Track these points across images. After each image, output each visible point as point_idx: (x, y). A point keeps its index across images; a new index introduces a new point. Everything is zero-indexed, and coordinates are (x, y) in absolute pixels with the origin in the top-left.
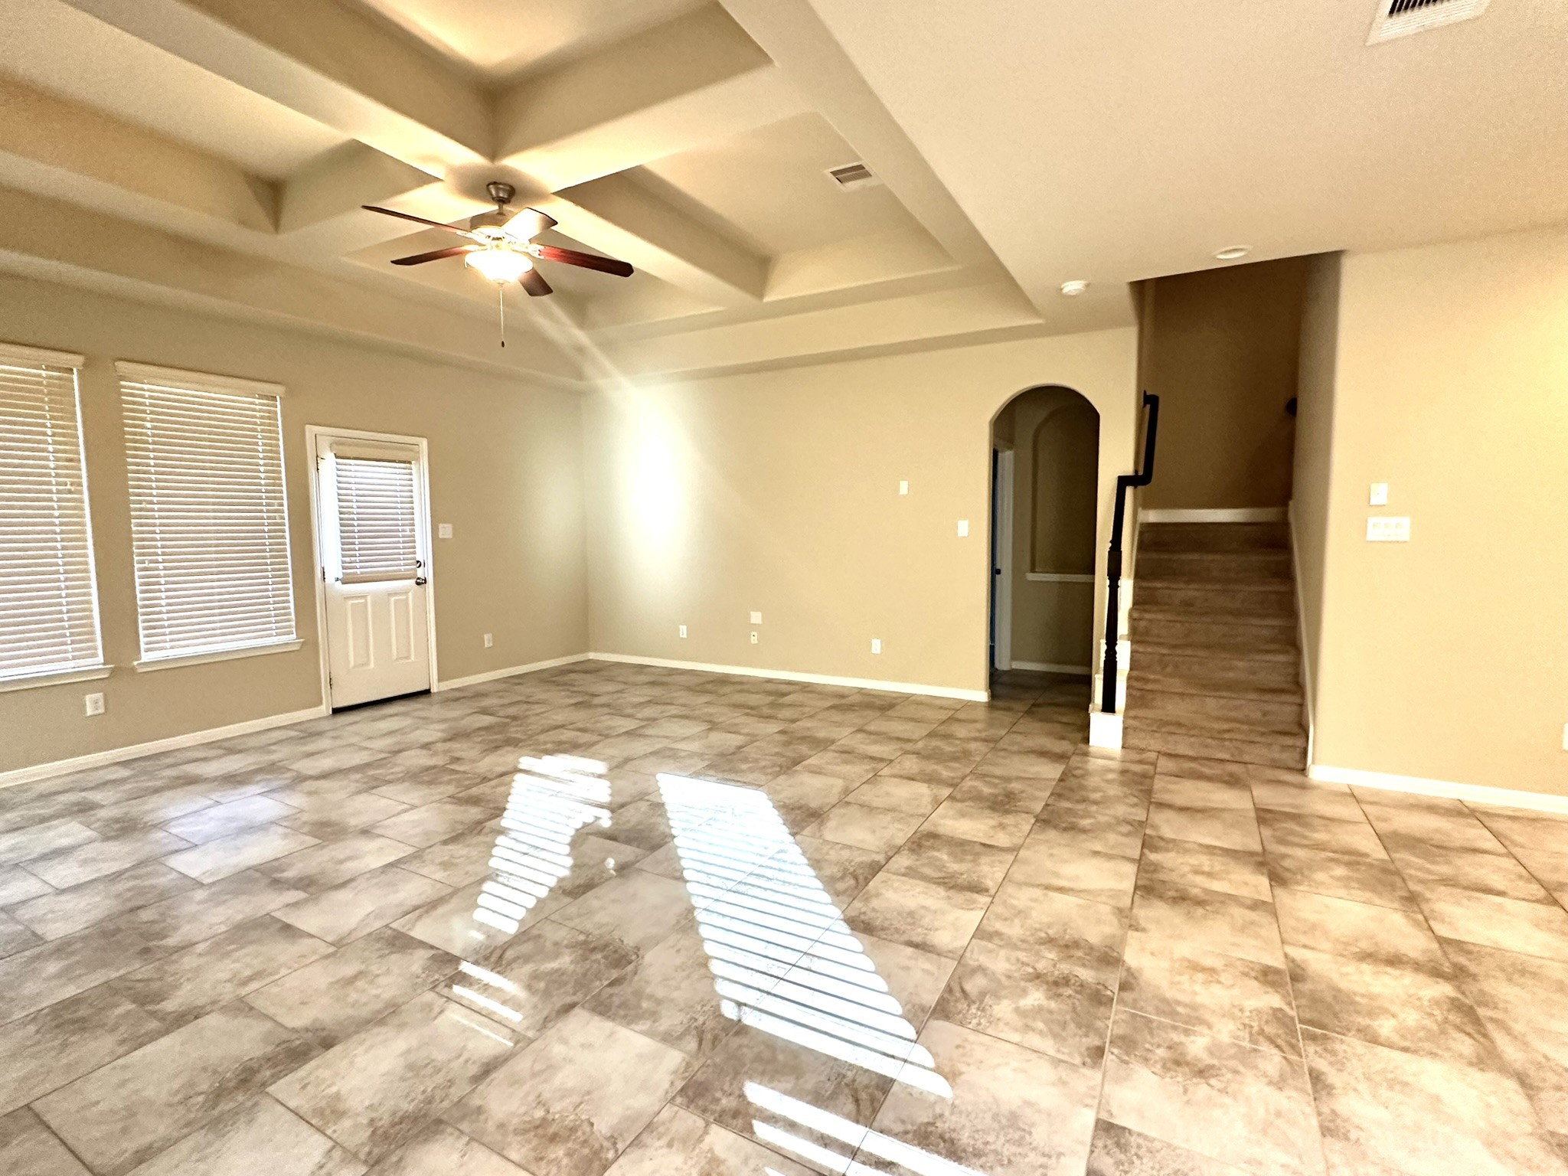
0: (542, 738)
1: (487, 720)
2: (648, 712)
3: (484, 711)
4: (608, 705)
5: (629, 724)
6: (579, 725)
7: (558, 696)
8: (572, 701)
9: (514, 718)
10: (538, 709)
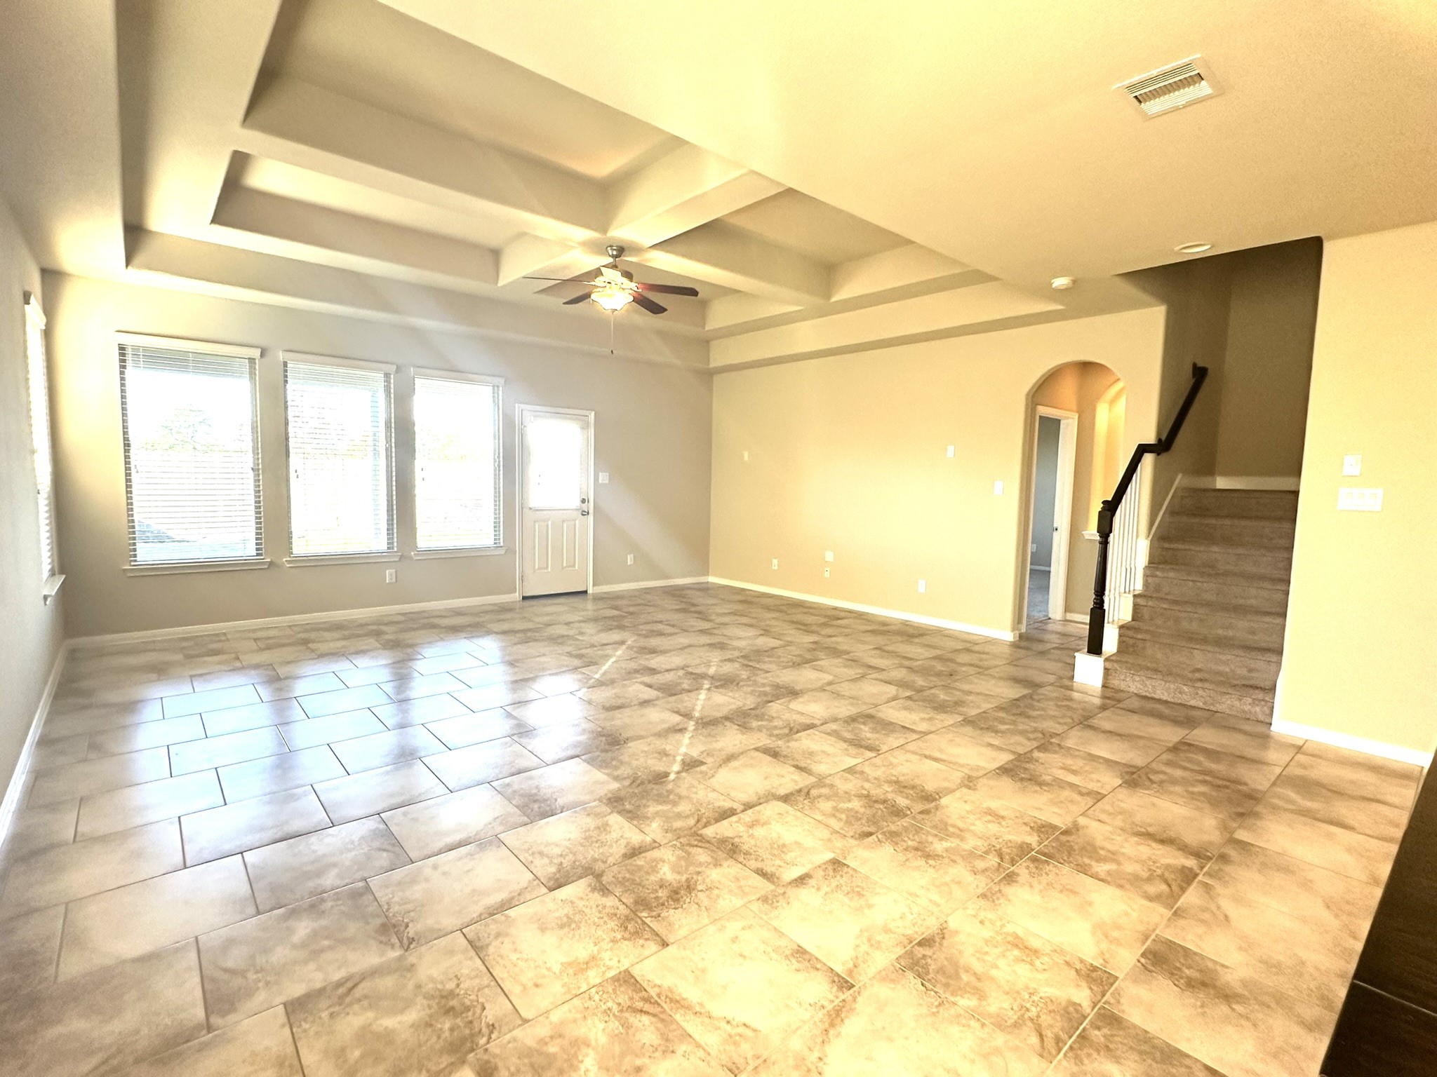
0: (641, 627)
1: (616, 613)
2: (726, 619)
3: (616, 608)
4: (699, 612)
5: (706, 625)
6: (672, 623)
7: (670, 603)
8: (678, 607)
9: (631, 613)
10: (651, 609)
